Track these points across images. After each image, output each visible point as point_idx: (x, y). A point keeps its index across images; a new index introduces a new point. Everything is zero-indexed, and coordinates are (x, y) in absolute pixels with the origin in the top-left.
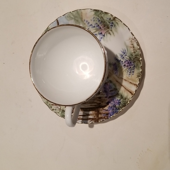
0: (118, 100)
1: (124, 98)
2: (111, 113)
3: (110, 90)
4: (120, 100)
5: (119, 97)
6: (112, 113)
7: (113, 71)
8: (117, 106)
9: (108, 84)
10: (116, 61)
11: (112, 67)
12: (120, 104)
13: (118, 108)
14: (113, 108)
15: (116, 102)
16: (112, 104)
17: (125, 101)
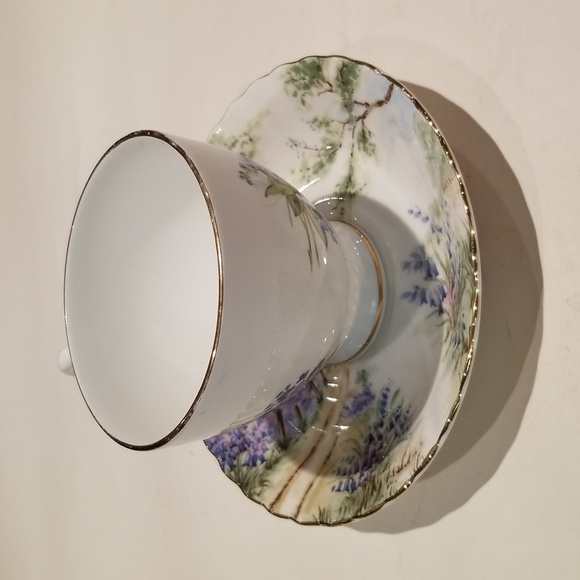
0: (265, 450)
1: (268, 475)
2: (220, 443)
3: (299, 404)
4: (263, 460)
5: (276, 452)
6: (223, 444)
7: (350, 395)
8: (244, 457)
9: (313, 393)
10: (382, 398)
11: (360, 389)
12: (248, 465)
13: (235, 462)
14: (238, 442)
15: (260, 445)
16: (253, 434)
17: (257, 483)
